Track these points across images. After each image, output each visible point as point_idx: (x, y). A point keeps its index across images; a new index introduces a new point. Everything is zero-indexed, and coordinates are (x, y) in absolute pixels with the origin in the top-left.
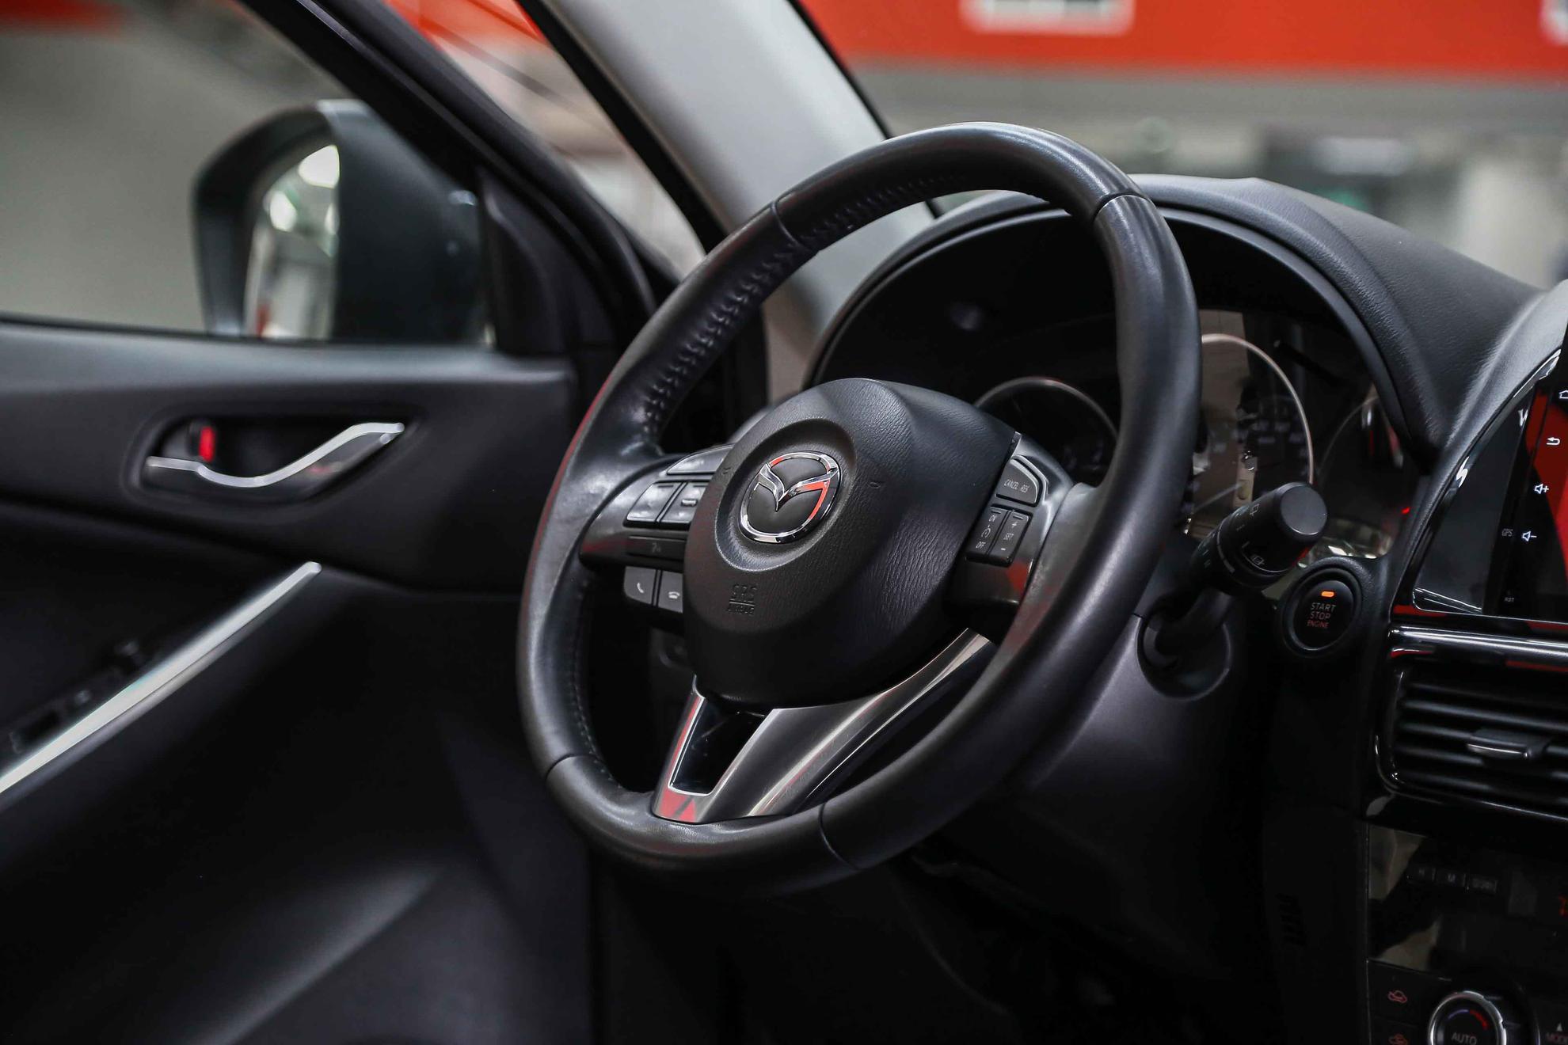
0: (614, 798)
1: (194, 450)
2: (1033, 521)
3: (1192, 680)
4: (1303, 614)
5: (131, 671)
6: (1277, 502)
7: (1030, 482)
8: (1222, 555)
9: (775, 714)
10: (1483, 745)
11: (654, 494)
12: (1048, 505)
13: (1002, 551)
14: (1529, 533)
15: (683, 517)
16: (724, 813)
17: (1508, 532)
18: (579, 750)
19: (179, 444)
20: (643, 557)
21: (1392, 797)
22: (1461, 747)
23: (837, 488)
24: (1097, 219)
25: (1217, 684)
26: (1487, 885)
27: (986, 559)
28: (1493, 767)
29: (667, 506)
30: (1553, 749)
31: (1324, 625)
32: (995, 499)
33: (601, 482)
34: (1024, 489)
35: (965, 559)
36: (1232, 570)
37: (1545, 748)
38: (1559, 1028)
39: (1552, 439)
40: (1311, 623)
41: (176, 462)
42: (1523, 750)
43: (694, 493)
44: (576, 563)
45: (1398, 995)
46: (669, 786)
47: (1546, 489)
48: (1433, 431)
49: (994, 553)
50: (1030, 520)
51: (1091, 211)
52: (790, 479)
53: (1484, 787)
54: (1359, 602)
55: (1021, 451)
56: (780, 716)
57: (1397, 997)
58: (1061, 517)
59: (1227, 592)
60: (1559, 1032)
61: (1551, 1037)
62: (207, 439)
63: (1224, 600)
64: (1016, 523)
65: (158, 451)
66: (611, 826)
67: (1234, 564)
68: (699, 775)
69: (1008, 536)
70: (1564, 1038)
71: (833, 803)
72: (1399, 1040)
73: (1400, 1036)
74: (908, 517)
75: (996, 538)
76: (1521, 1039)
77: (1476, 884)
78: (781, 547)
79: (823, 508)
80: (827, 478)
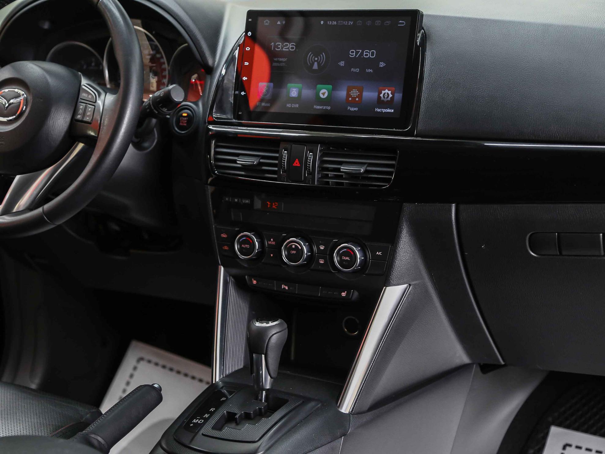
2: (96, 108)
3: (146, 145)
4: (178, 121)
6: (169, 92)
7: (91, 94)
8: (153, 108)
9: (18, 177)
10: (241, 161)
12: (100, 102)
13: (87, 119)
14: (243, 92)
16: (7, 211)
17: (237, 92)
21: (214, 177)
22: (235, 162)
23: (26, 100)
24: (98, 4)
25: (154, 145)
26: (247, 201)
27: (82, 121)
28: (244, 168)
30: (261, 161)
31: (185, 125)
32: (80, 100)
34: (90, 96)
35: (74, 122)
36: (157, 112)
37: (259, 160)
38: (272, 240)
39: (246, 63)
40: (181, 124)
42: (254, 162)
45: (224, 235)
47: (246, 78)
48: (210, 62)
49: (85, 119)
50: (95, 108)
52: (8, 99)
53: (243, 173)
54: (195, 115)
55: (84, 82)
56: (20, 178)
57: (224, 236)
58: (105, 107)
59: (155, 118)
60: (272, 241)
61: (270, 243)
63: (154, 121)
64: (90, 108)
67: (157, 111)
69: (88, 114)
70: (274, 243)
71: (47, 206)
72: (226, 248)
73: (226, 247)
74: (53, 110)
75: (84, 114)
76: (262, 244)
77: (244, 201)
78: (10, 122)
79: (23, 108)
80: (22, 98)
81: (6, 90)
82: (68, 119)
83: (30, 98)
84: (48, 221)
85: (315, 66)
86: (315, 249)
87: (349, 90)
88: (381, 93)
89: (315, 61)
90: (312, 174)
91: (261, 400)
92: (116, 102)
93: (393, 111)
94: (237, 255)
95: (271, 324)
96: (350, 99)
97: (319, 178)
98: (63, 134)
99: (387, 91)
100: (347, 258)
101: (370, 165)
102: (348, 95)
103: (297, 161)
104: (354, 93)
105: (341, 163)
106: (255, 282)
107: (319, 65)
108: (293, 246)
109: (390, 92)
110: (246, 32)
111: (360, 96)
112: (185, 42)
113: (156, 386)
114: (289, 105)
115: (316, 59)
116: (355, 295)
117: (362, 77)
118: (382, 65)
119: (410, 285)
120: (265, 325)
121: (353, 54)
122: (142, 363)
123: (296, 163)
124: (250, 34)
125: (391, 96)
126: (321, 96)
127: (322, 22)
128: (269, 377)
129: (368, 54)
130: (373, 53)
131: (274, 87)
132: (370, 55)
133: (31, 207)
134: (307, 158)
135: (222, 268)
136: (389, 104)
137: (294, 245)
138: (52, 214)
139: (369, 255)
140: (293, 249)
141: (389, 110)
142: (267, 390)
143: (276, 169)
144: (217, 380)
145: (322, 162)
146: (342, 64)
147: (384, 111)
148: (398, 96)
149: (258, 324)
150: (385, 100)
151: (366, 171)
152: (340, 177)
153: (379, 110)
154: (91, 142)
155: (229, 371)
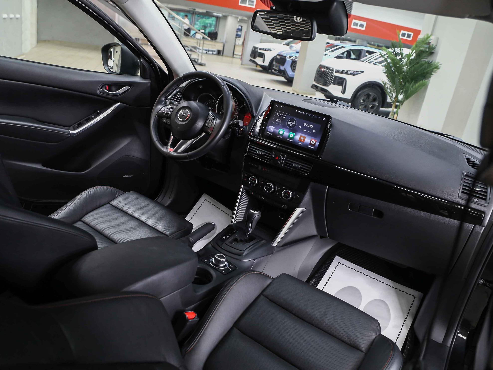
0: (163, 147)
1: (106, 89)
2: (213, 123)
3: (226, 137)
4: (239, 131)
5: (99, 114)
6: (239, 121)
7: (212, 118)
8: (231, 126)
9: (182, 140)
10: (257, 152)
11: (166, 109)
12: (214, 121)
14: (263, 127)
15: (170, 113)
16: (175, 151)
17: (261, 127)
18: (158, 140)
19: (104, 87)
20: (165, 117)
21: (247, 154)
22: (256, 151)
23: (190, 115)
24: (221, 88)
25: (228, 137)
28: (258, 154)
29: (168, 111)
30: (265, 154)
31: (241, 133)
32: (208, 119)
33: (160, 107)
35: (204, 125)
39: (267, 117)
40: (239, 133)
41: (104, 90)
42: (262, 153)
43: (171, 110)
44: (157, 116)
46: (169, 147)
47: (266, 123)
48: (254, 114)
49: (208, 126)
51: (221, 86)
52: (184, 113)
53: (257, 156)
54: (245, 131)
55: (210, 112)
57: (246, 175)
58: (216, 124)
61: (261, 182)
62: (107, 88)
63: (231, 130)
64: (211, 123)
65: (101, 88)
66: (163, 151)
67: (233, 127)
68: (173, 146)
69: (210, 125)
70: (263, 183)
71: (189, 153)
72: (245, 180)
74: (198, 120)
75: (208, 124)
76: (258, 182)
77: (255, 166)
78: (182, 121)
79: (188, 117)
80: (189, 114)
81: (184, 110)
82: (203, 125)
83: (192, 114)
84: (188, 158)
85: (291, 125)
86: (276, 188)
87: (301, 137)
88: (311, 141)
89: (291, 123)
90: (281, 163)
91: (247, 236)
92: (220, 123)
93: (314, 148)
94: (249, 183)
95: (256, 212)
96: (300, 140)
97: (283, 165)
98: (200, 129)
99: (314, 141)
100: (287, 195)
101: (302, 165)
102: (300, 138)
103: (277, 157)
104: (302, 138)
105: (292, 162)
106: (253, 194)
107: (292, 125)
108: (269, 186)
109: (315, 142)
110: (269, 107)
111: (304, 140)
112: (247, 103)
113: (213, 223)
114: (278, 136)
115: (292, 123)
116: (286, 207)
117: (306, 133)
118: (314, 131)
119: (306, 209)
120: (253, 212)
121: (305, 125)
122: (206, 201)
123: (277, 158)
124: (270, 108)
125: (315, 143)
126: (291, 136)
127: (297, 111)
128: (251, 229)
129: (310, 126)
130: (312, 127)
131: (275, 129)
132: (311, 127)
133: (184, 151)
134: (281, 157)
135: (243, 186)
136: (314, 145)
138: (190, 156)
139: (295, 195)
140: (269, 187)
141: (313, 148)
142: (250, 233)
143: (269, 158)
144: (233, 223)
145: (286, 160)
146: (300, 127)
147: (311, 147)
148: (317, 144)
149: (251, 211)
150: (312, 144)
151: (300, 167)
152: (291, 167)
153: (309, 147)
154: (208, 135)
155: (237, 221)
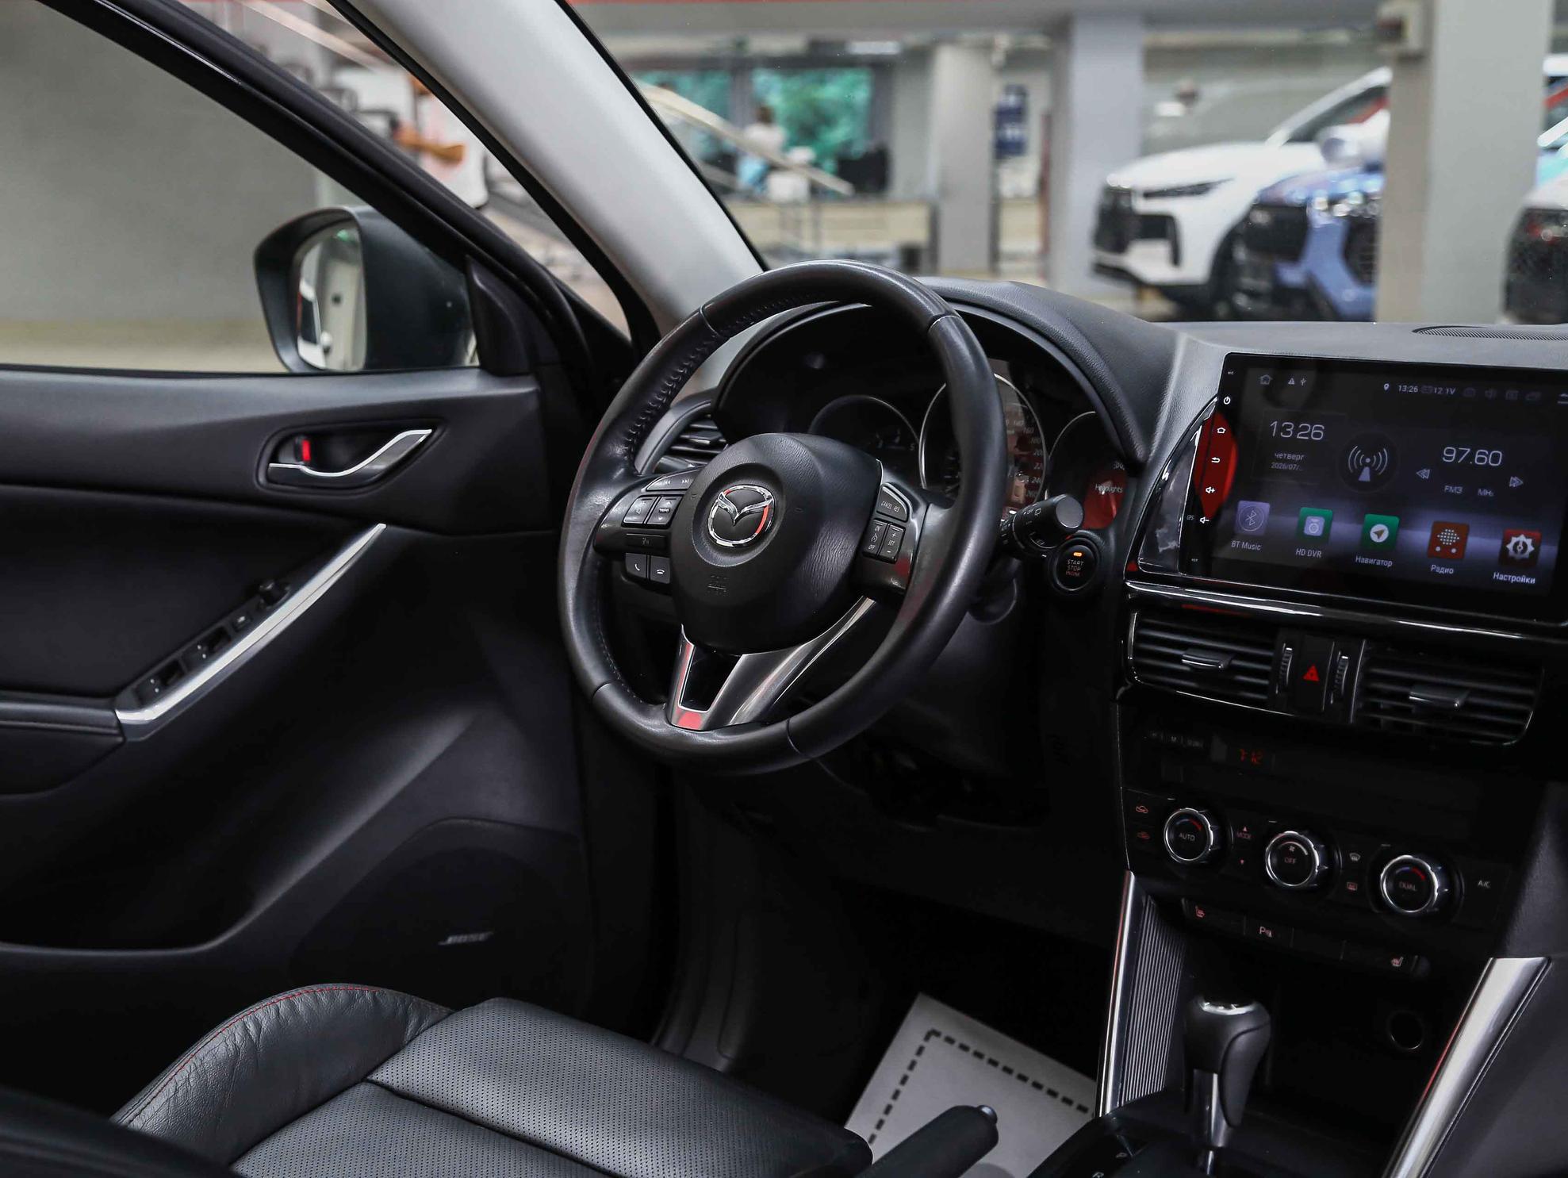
0: (643, 711)
1: (298, 457)
2: (906, 532)
3: (993, 609)
4: (1062, 567)
5: (273, 602)
6: (1054, 507)
7: (899, 505)
8: (1016, 538)
9: (744, 657)
10: (1189, 660)
11: (640, 505)
12: (915, 522)
13: (888, 553)
14: (1205, 517)
15: (661, 520)
16: (715, 724)
17: (1191, 517)
18: (612, 679)
19: (288, 450)
20: (636, 547)
21: (1129, 687)
22: (1178, 659)
23: (774, 508)
24: (930, 330)
25: (1008, 612)
26: (1197, 744)
27: (878, 557)
28: (1195, 673)
29: (649, 513)
30: (1236, 663)
31: (1077, 575)
32: (876, 515)
33: (601, 498)
34: (896, 509)
35: (860, 557)
36: (1022, 547)
37: (1230, 662)
38: (1245, 830)
39: (1215, 459)
40: (1068, 573)
41: (288, 464)
42: (1219, 664)
43: (667, 504)
44: (591, 550)
45: (1142, 808)
46: (679, 706)
47: (1213, 490)
48: (1140, 452)
49: (883, 554)
50: (904, 533)
51: (925, 325)
52: (741, 504)
53: (1192, 684)
54: (1098, 555)
55: (886, 479)
56: (746, 661)
57: (1141, 810)
58: (926, 532)
59: (1017, 558)
60: (1245, 832)
61: (1240, 835)
62: (306, 451)
63: (1015, 563)
64: (895, 532)
65: (274, 458)
66: (645, 732)
67: (1024, 544)
68: (699, 696)
69: (891, 543)
70: (1249, 837)
71: (795, 720)
72: (1144, 835)
73: (1145, 833)
74: (824, 530)
75: (882, 542)
76: (1221, 835)
77: (1190, 743)
78: (738, 550)
79: (766, 523)
80: (766, 503)
81: (738, 488)
82: (851, 551)
83: (782, 504)
84: (795, 748)
85: (1365, 475)
86: (1339, 857)
87: (1437, 529)
88: (1509, 541)
89: (1365, 465)
90: (1344, 699)
91: (1204, 1169)
92: (946, 526)
93: (1533, 581)
94: (1167, 854)
95: (1235, 1011)
96: (1438, 549)
97: (1358, 711)
98: (837, 580)
99: (1522, 538)
100: (1410, 887)
101: (1475, 692)
102: (1434, 541)
103: (1313, 670)
104: (1449, 537)
105: (1411, 683)
106: (1200, 914)
107: (1373, 473)
108: (1292, 849)
109: (1529, 542)
110: (1221, 394)
111: (1461, 544)
112: (1091, 407)
113: (986, 1110)
114: (1300, 552)
115: (1368, 460)
116: (1423, 966)
117: (1469, 503)
118: (1515, 482)
119: (1549, 960)
120: (1221, 1010)
121: (1450, 455)
122: (933, 1038)
123: (1311, 675)
124: (1227, 400)
125: (1530, 548)
126: (1374, 538)
127: (1386, 387)
128: (1224, 1123)
129: (1485, 458)
130: (1495, 458)
131: (1272, 511)
132: (1488, 460)
133: (767, 716)
134: (1335, 665)
135: (1133, 877)
136: (1526, 565)
137: (1294, 845)
138: (806, 737)
139: (1461, 883)
140: (1291, 855)
141: (1524, 579)
142: (1217, 1151)
143: (1265, 682)
144: (1108, 1111)
145: (1367, 676)
146: (1425, 474)
147: (1514, 579)
148: (1549, 551)
149: (1207, 1007)
150: (1518, 556)
151: (1466, 706)
152: (1405, 712)
153: (1502, 577)
154: (889, 601)
155: (1132, 1095)
